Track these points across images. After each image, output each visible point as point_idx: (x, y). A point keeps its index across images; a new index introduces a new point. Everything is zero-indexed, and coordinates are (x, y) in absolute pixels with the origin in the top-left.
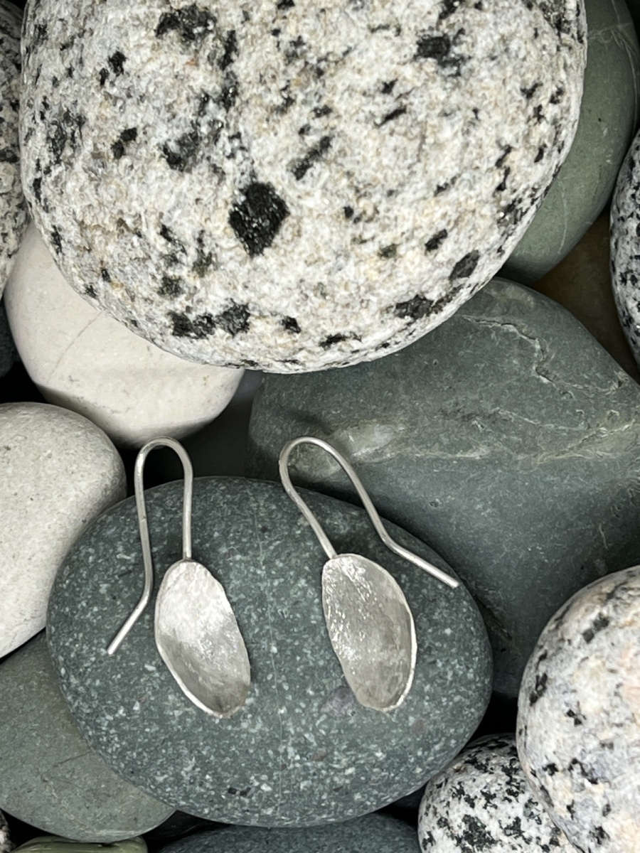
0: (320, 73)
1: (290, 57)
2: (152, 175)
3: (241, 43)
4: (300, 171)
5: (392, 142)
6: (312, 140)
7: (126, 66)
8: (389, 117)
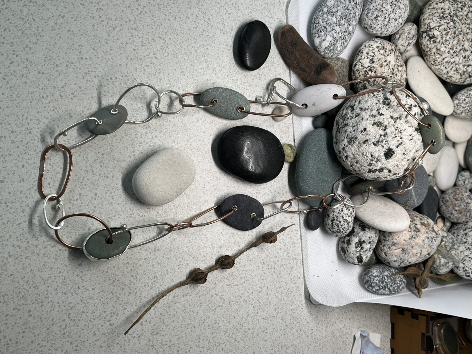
0: (401, 132)
1: (396, 130)
2: (371, 147)
3: (388, 127)
4: (397, 147)
5: (411, 143)
6: (400, 142)
7: (367, 130)
8: (411, 140)
